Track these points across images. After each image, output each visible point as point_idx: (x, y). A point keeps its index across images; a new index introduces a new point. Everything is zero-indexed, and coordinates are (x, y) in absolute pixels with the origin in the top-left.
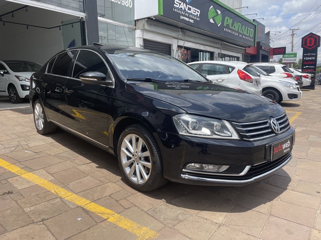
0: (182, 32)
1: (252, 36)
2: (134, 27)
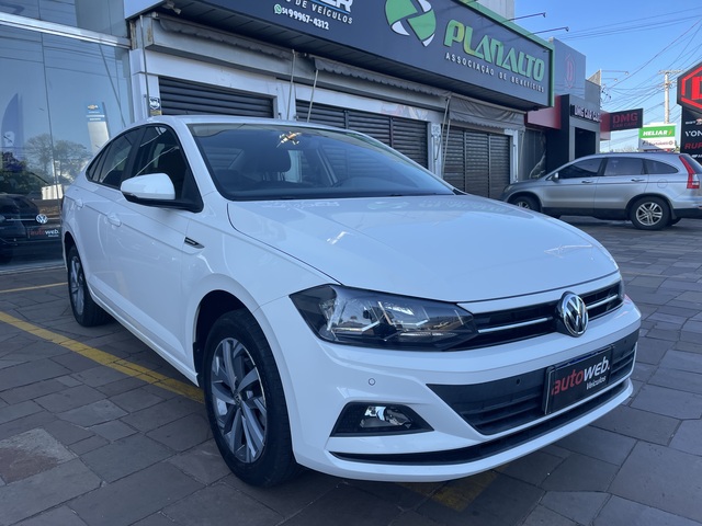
1: (541, 77)
2: (127, 42)
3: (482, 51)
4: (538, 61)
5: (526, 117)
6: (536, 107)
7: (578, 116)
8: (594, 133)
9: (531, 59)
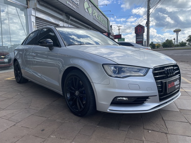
0: (66, 16)
1: (107, 25)
2: (27, 6)
3: (98, 18)
4: (106, 22)
7: (111, 35)
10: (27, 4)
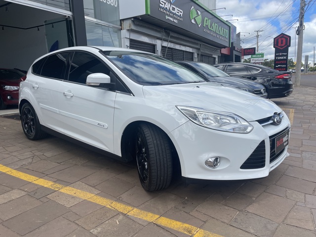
0: (166, 32)
1: (227, 37)
2: (120, 27)
3: (213, 28)
4: (227, 31)
5: (221, 50)
6: (225, 47)
7: (236, 50)
8: (240, 57)
9: (225, 30)
10: (121, 25)
